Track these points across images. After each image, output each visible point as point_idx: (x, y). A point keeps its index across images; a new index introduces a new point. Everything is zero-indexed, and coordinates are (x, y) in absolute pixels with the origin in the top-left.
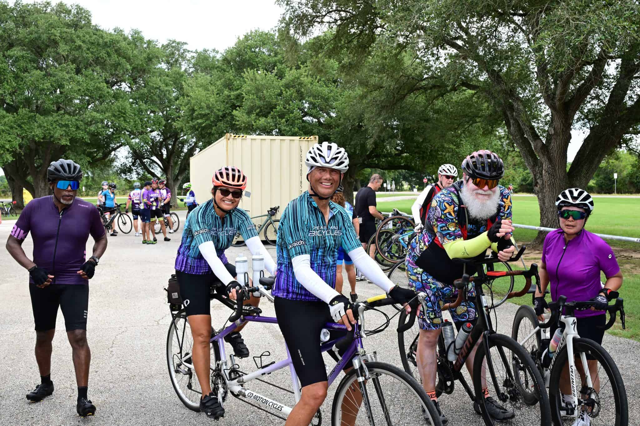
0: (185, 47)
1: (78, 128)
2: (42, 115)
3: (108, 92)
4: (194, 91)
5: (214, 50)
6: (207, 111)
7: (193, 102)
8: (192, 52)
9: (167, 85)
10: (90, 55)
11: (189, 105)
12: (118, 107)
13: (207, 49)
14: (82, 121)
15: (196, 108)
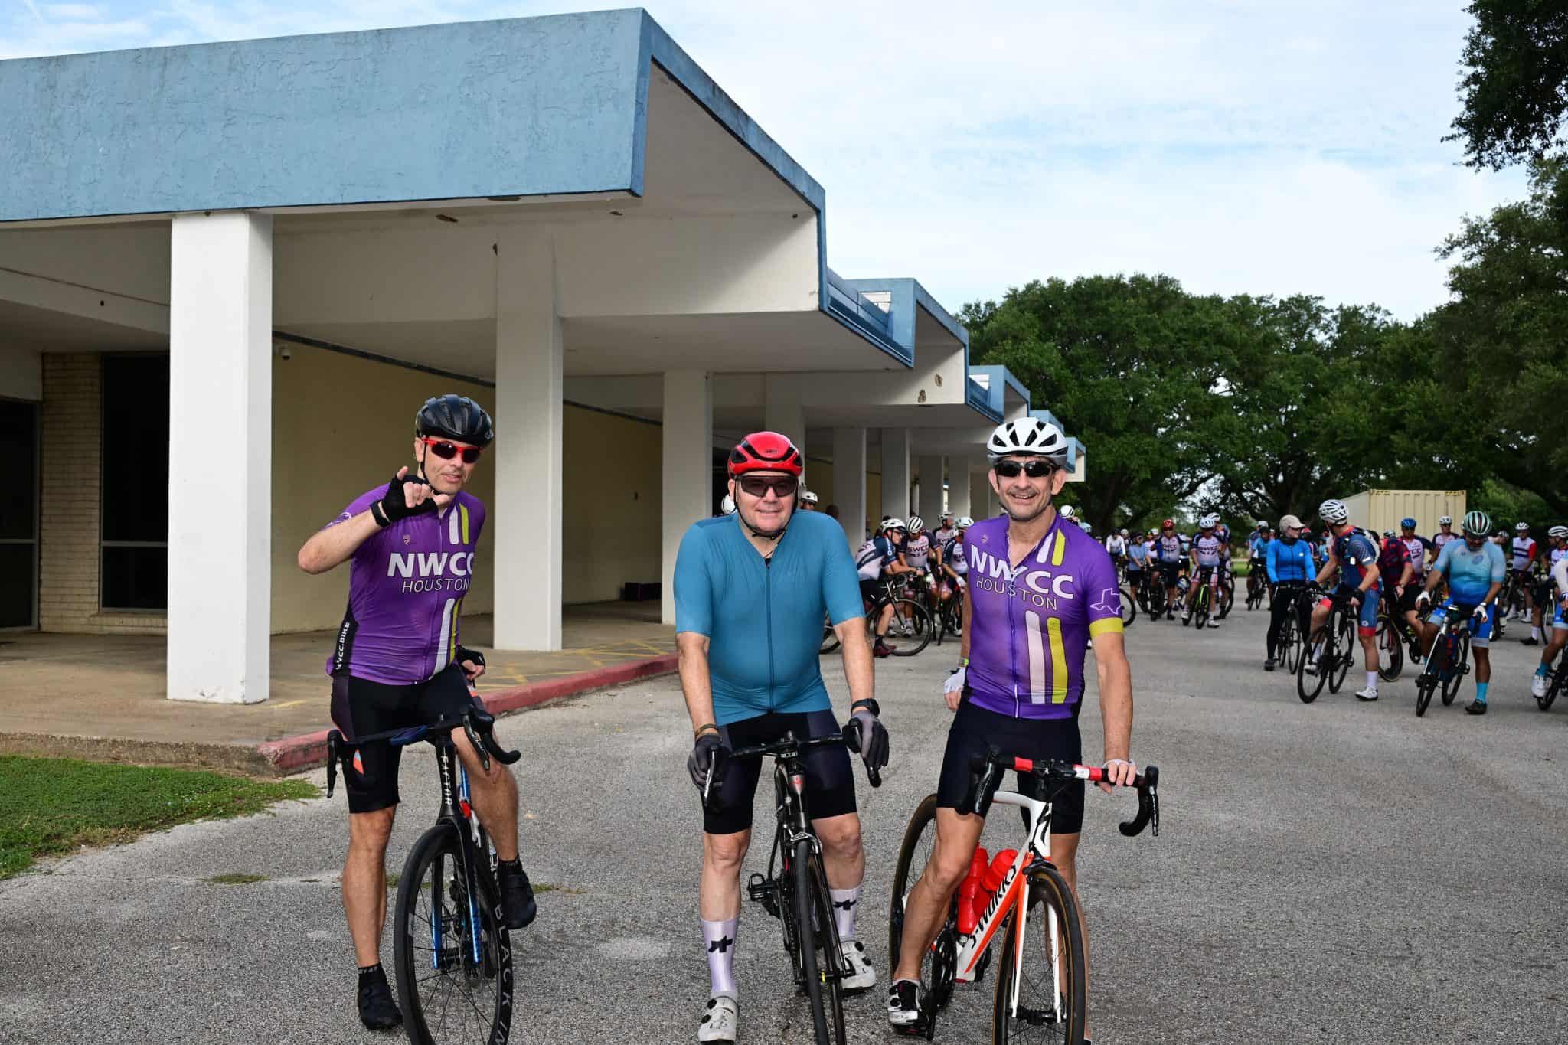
0: (1320, 303)
1: (1162, 455)
2: (1111, 437)
3: (1205, 401)
4: (1336, 408)
5: (1372, 307)
6: (1355, 436)
7: (1336, 424)
8: (1332, 311)
9: (1293, 383)
10: (1182, 348)
11: (1328, 428)
12: (1223, 424)
13: (1358, 306)
14: (1167, 444)
15: (1339, 432)
